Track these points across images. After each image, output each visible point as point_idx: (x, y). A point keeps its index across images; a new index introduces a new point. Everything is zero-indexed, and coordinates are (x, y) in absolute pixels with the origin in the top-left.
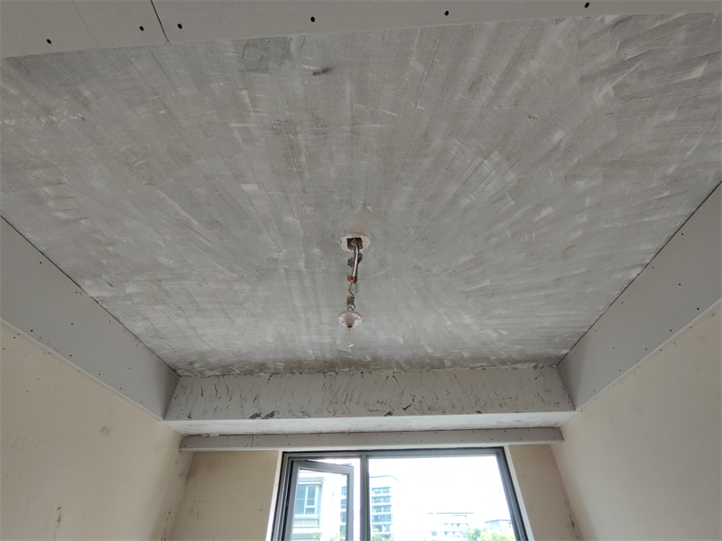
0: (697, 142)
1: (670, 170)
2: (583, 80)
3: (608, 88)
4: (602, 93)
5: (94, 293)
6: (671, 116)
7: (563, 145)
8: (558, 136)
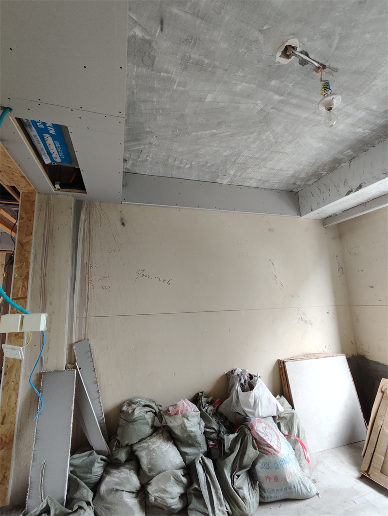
5: (225, 182)
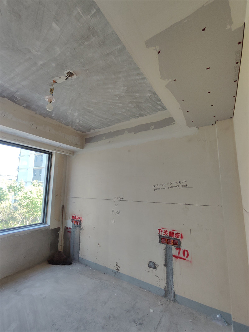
0: (148, 112)
1: (142, 113)
2: (149, 90)
3: (150, 95)
4: (149, 95)
6: (150, 106)
7: (136, 97)
8: (137, 95)
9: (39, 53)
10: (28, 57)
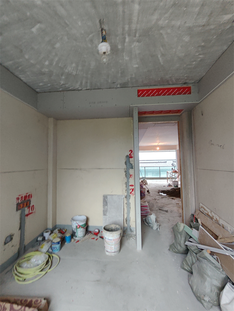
9: (133, 46)
10: (137, 35)
